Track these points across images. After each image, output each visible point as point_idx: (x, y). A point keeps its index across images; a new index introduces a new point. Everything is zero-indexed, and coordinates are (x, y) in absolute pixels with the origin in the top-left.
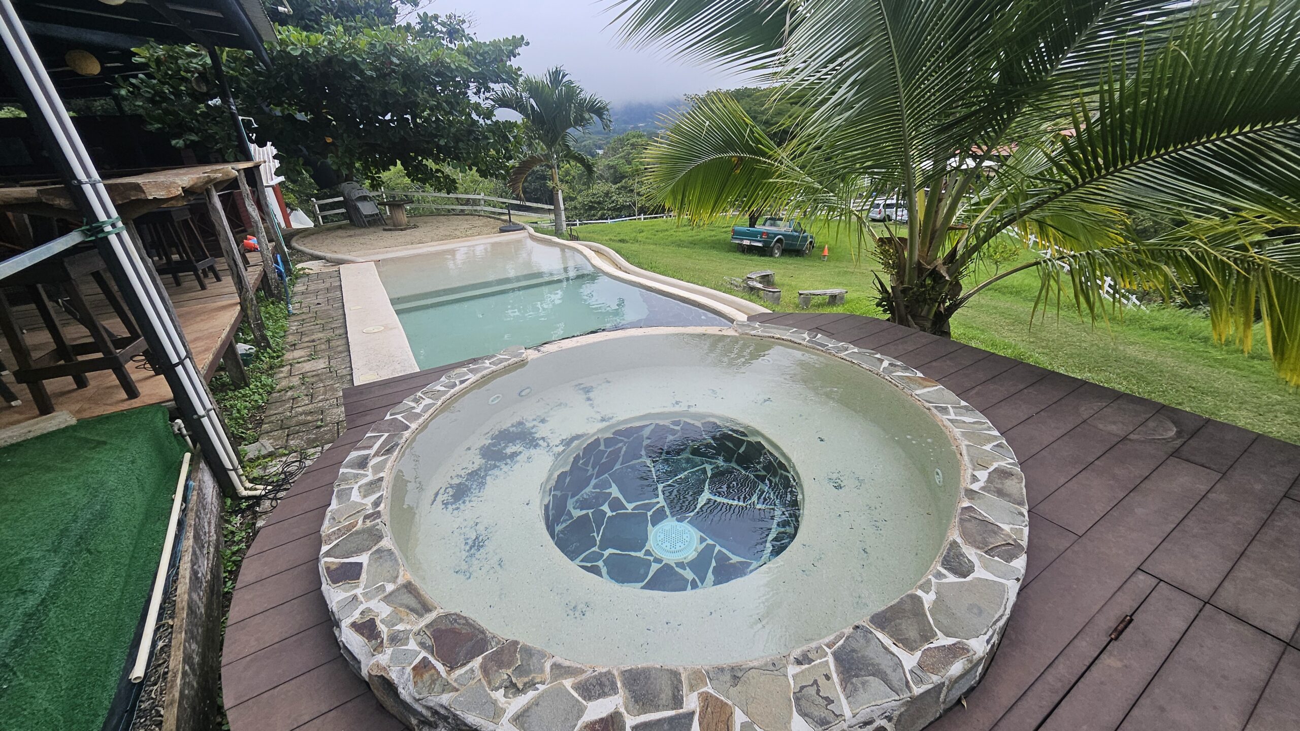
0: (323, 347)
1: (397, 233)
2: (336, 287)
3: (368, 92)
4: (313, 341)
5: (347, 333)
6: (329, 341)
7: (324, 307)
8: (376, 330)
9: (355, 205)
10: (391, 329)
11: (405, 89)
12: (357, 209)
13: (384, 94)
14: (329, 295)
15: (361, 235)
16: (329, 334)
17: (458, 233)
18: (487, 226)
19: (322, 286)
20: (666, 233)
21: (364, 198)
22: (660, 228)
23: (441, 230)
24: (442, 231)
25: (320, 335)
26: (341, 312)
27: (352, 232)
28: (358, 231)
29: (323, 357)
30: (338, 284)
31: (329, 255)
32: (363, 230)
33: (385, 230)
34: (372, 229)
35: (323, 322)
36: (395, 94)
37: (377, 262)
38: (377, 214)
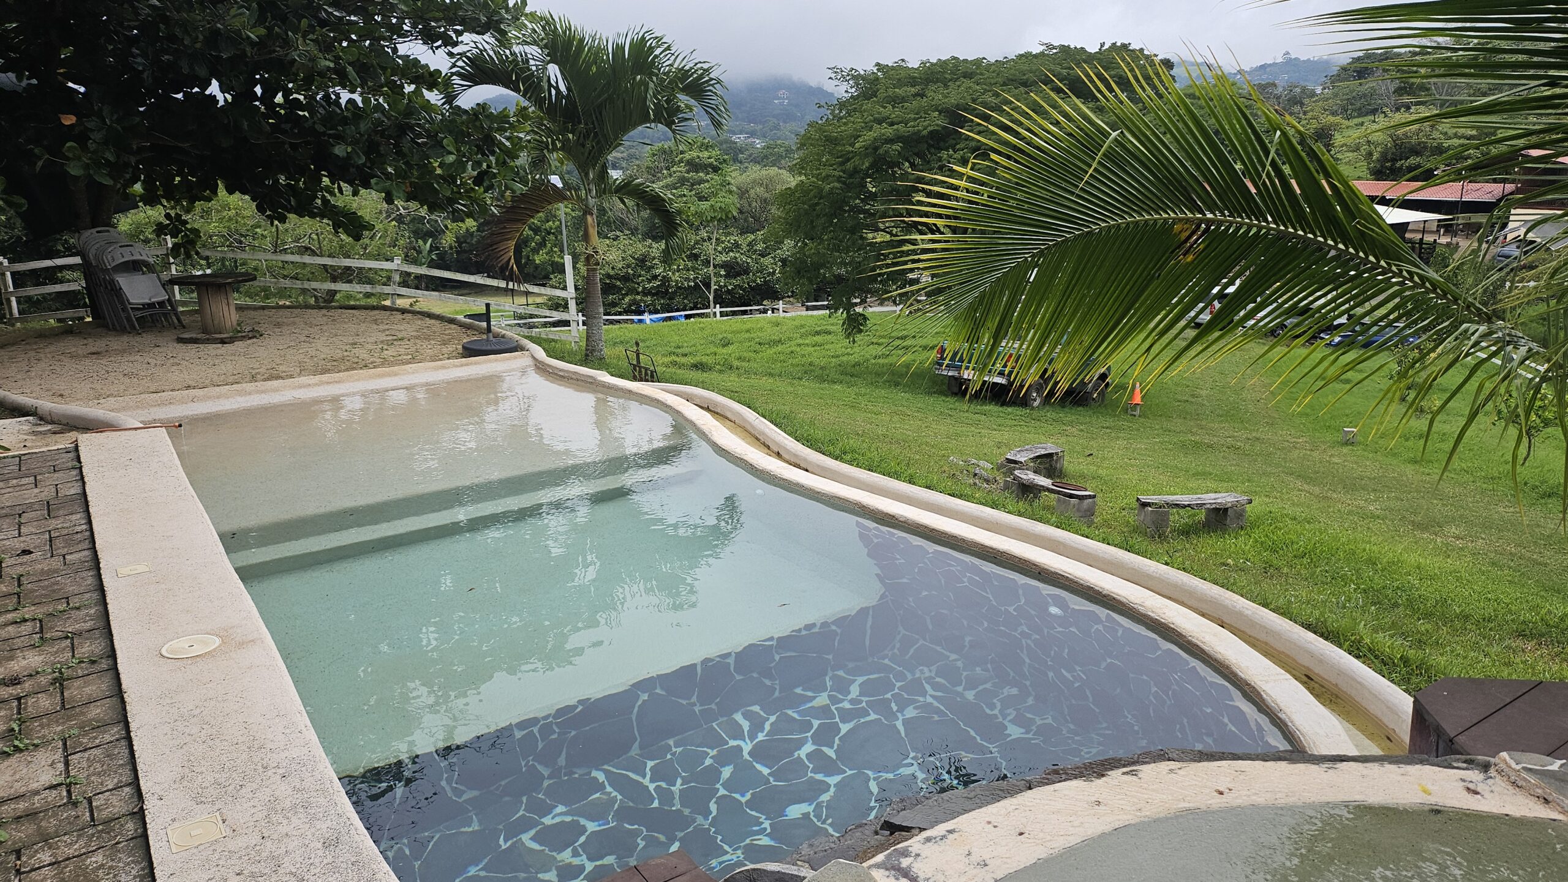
0: (45, 702)
1: (212, 349)
2: (71, 499)
3: (178, 32)
4: (15, 681)
5: (113, 655)
6: (60, 682)
7: (40, 562)
8: (198, 650)
9: (112, 282)
10: (241, 645)
11: (262, 31)
12: (117, 292)
13: (214, 37)
14: (53, 523)
15: (123, 352)
16: (57, 655)
17: (362, 353)
18: (428, 338)
19: (32, 495)
20: (780, 348)
21: (135, 266)
22: (765, 336)
23: (319, 344)
24: (323, 347)
25: (33, 660)
26: (90, 580)
27: (99, 344)
28: (116, 343)
29: (46, 743)
30: (75, 489)
31: (46, 405)
32: (125, 338)
33: (181, 340)
34: (148, 338)
35: (40, 612)
36: (235, 38)
37: (175, 427)
38: (161, 304)
